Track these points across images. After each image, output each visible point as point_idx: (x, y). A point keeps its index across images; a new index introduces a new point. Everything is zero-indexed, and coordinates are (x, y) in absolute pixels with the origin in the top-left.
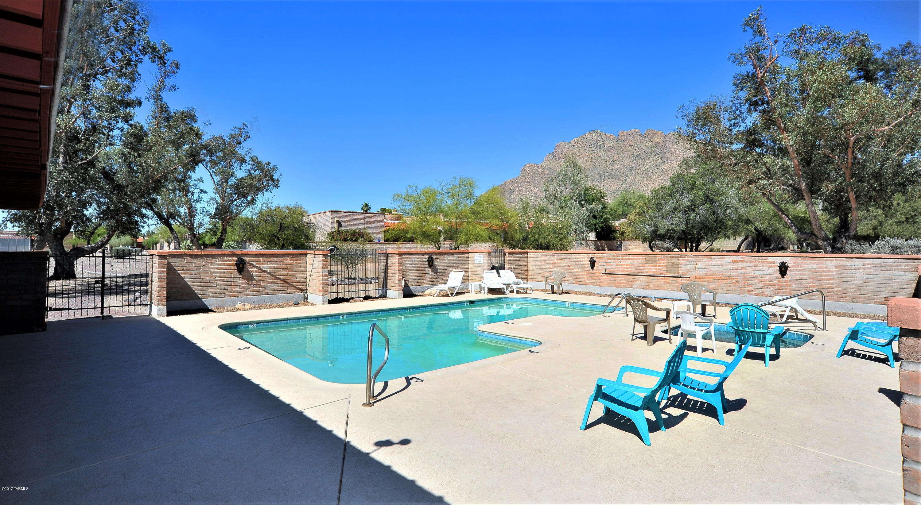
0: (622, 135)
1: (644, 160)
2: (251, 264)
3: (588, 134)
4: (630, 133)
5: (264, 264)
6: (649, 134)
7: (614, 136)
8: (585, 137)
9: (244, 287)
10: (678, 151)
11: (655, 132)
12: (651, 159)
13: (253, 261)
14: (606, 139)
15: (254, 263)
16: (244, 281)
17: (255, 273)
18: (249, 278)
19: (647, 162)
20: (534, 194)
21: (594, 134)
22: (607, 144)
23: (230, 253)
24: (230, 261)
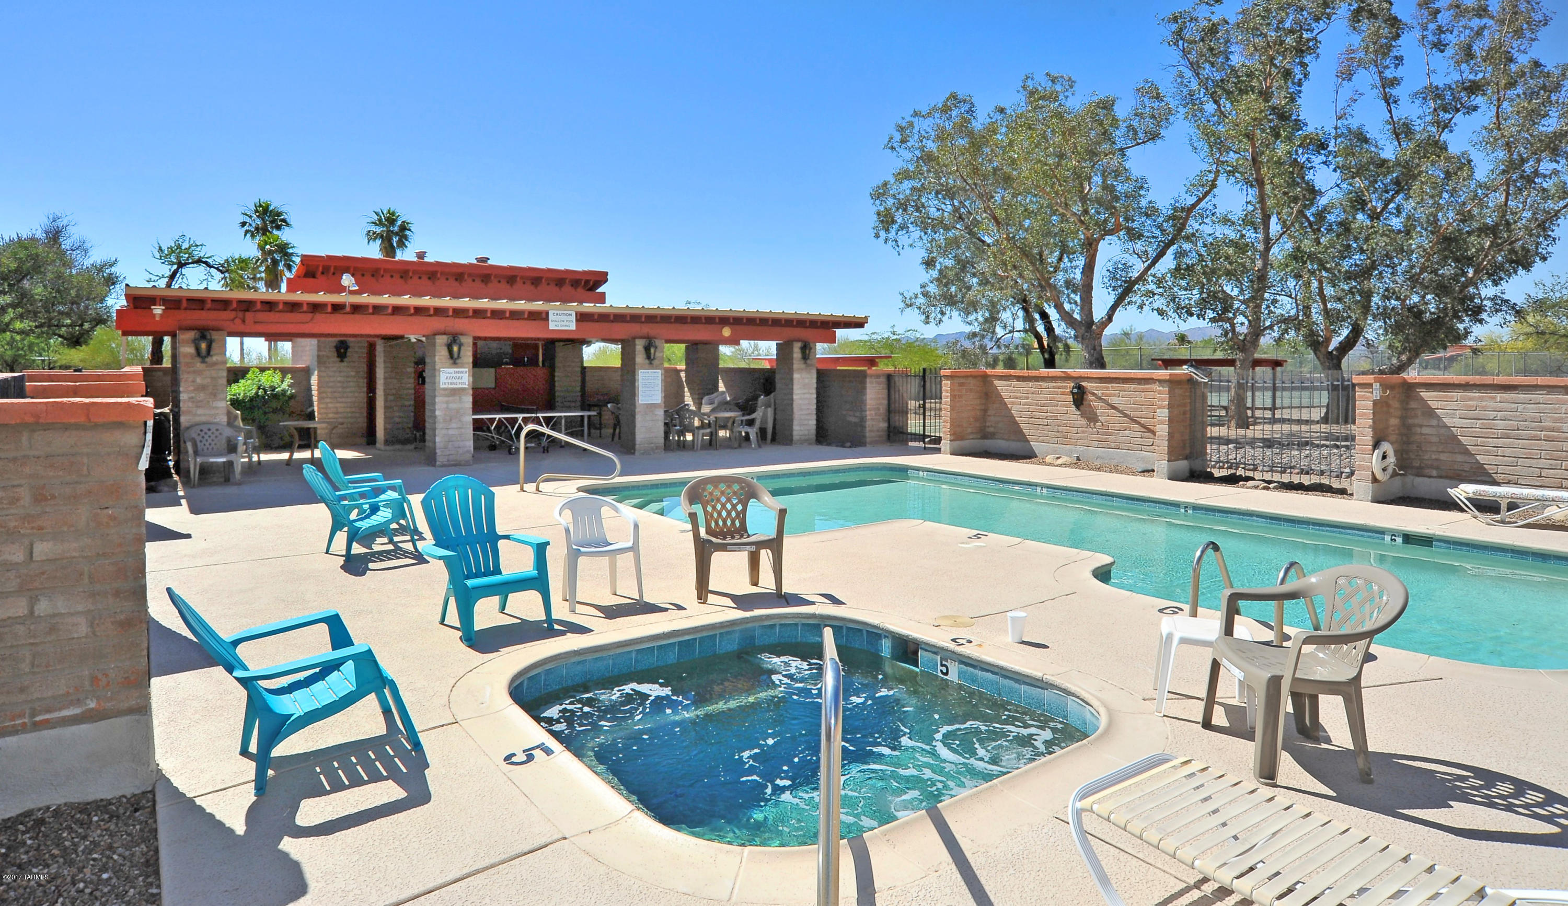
2: (1094, 394)
5: (1114, 395)
9: (1083, 432)
13: (1097, 388)
15: (1099, 393)
16: (1084, 422)
17: (1101, 410)
18: (1092, 418)
23: (1063, 375)
24: (1065, 387)
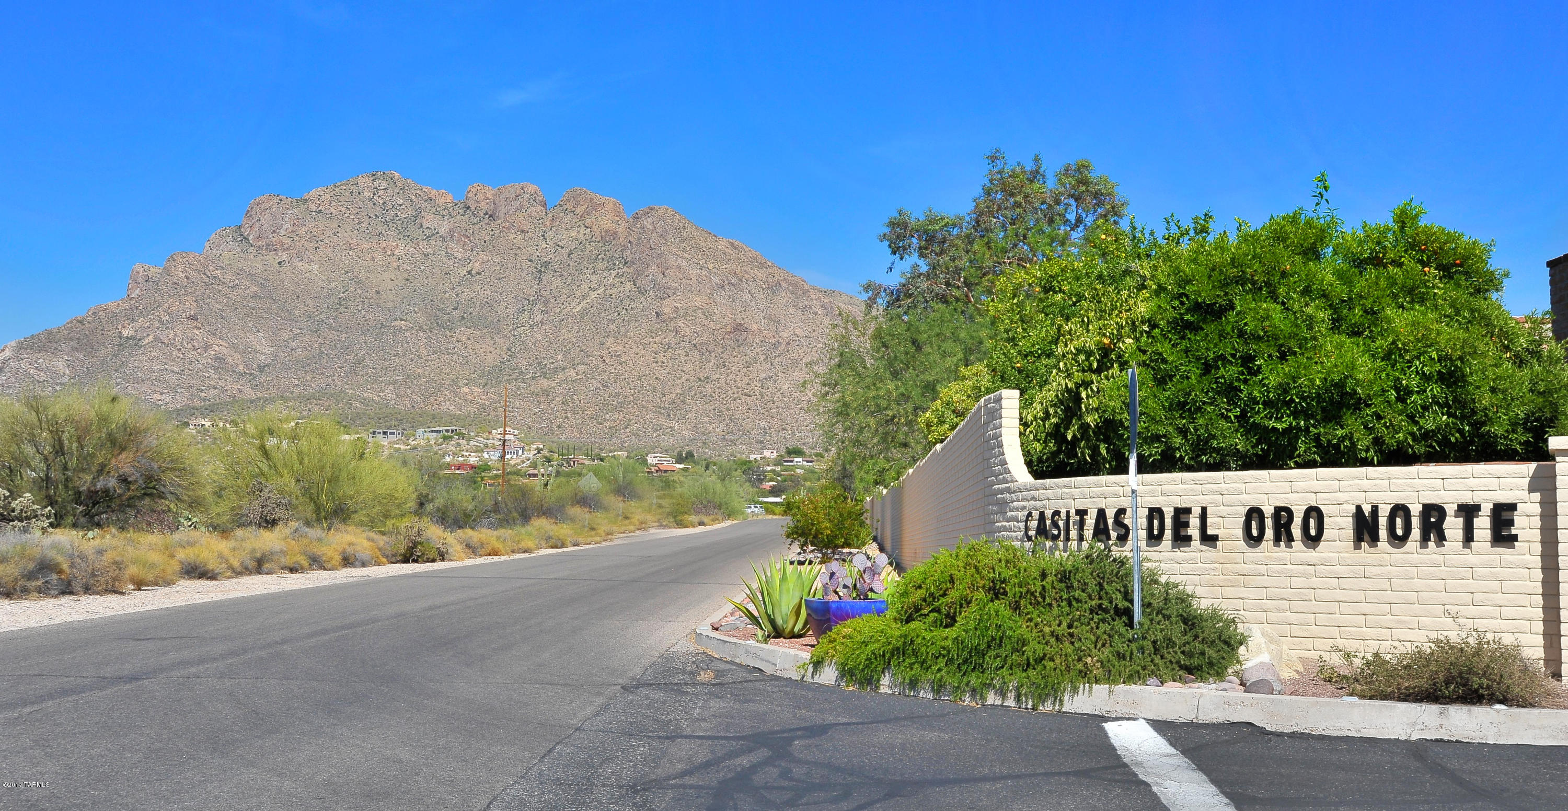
0: (480, 196)
1: (569, 281)
3: (364, 181)
4: (509, 192)
6: (578, 204)
7: (450, 198)
8: (353, 189)
10: (685, 263)
11: (598, 198)
12: (593, 278)
14: (424, 205)
19: (584, 287)
20: (217, 358)
21: (384, 185)
22: (429, 221)
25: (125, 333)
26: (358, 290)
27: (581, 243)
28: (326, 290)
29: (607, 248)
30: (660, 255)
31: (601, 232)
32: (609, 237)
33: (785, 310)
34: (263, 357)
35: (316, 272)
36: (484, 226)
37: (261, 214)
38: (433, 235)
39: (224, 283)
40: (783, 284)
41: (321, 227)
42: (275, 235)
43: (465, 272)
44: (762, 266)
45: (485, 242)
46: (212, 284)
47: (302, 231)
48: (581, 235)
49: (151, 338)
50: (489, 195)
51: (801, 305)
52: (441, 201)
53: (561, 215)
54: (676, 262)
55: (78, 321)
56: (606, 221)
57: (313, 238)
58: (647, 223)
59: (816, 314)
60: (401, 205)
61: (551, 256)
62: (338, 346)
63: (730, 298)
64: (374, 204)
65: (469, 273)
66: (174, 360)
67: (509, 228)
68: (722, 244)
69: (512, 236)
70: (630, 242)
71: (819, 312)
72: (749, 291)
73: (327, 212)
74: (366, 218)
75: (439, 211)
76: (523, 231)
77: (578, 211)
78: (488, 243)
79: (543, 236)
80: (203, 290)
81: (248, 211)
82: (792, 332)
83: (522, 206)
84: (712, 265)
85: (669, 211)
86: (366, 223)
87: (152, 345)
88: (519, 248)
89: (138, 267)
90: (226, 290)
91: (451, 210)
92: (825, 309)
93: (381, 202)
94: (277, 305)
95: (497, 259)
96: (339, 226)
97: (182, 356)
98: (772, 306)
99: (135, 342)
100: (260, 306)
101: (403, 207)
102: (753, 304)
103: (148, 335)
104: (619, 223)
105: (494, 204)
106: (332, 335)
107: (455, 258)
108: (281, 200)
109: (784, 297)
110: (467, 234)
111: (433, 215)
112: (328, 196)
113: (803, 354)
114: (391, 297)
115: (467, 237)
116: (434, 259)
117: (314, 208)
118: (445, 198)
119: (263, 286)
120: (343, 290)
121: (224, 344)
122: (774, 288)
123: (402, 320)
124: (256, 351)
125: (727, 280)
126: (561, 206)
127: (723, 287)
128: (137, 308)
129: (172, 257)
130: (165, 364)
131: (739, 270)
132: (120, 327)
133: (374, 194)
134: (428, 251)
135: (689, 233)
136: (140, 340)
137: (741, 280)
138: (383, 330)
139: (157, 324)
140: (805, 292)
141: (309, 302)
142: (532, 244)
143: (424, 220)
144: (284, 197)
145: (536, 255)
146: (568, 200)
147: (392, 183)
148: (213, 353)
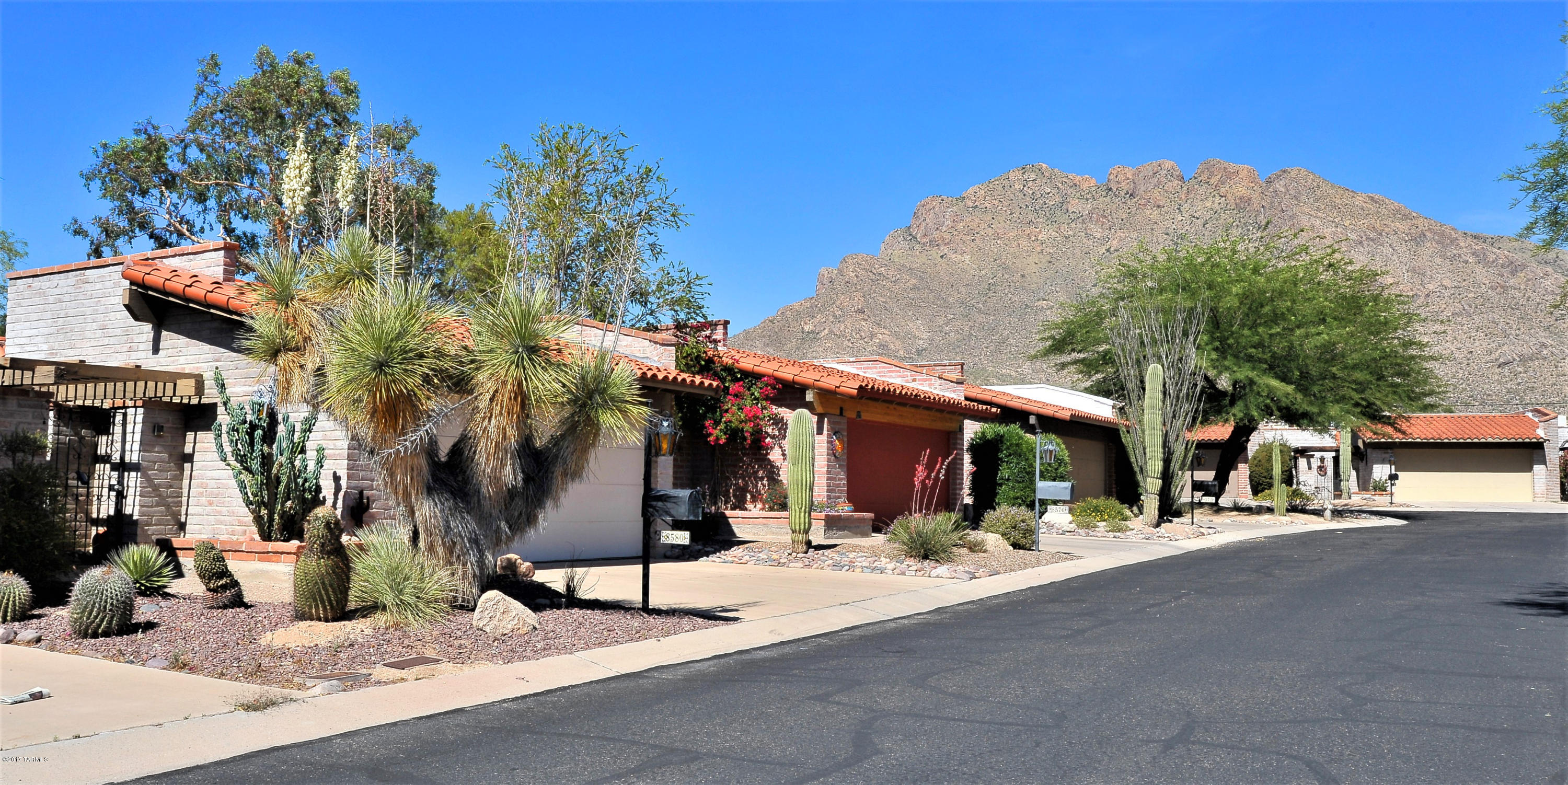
0: (1121, 177)
3: (1015, 175)
4: (1148, 170)
6: (1212, 174)
7: (1093, 182)
8: (1006, 183)
11: (1232, 166)
14: (1070, 191)
21: (1033, 176)
22: (1075, 205)
25: (807, 328)
26: (1005, 275)
27: (1216, 212)
28: (977, 278)
29: (1242, 215)
30: (1292, 217)
31: (1235, 200)
32: (1243, 204)
33: (1431, 261)
34: (922, 342)
35: (968, 262)
36: (1121, 205)
37: (926, 214)
38: (1078, 218)
39: (888, 278)
40: (1428, 234)
41: (977, 221)
42: (938, 232)
43: (1104, 250)
44: (1406, 217)
45: (1122, 220)
46: (878, 280)
47: (960, 226)
48: (1216, 204)
49: (826, 331)
50: (1129, 175)
51: (1449, 254)
52: (1085, 186)
53: (1196, 187)
54: (1309, 221)
55: (770, 321)
56: (1241, 190)
57: (971, 231)
58: (1279, 186)
59: (1466, 262)
60: (1049, 193)
61: (1186, 228)
62: (986, 328)
63: (1369, 253)
64: (1024, 195)
65: (1108, 250)
66: (845, 349)
67: (1145, 205)
68: (1359, 200)
69: (1148, 212)
70: (1263, 207)
71: (1470, 261)
72: (1390, 245)
73: (983, 206)
74: (1017, 208)
75: (1083, 196)
76: (1159, 207)
77: (1212, 181)
78: (1125, 221)
79: (1179, 209)
80: (869, 286)
81: (915, 213)
82: (1439, 283)
83: (1159, 182)
84: (1349, 221)
85: (1301, 172)
86: (1017, 213)
87: (827, 338)
88: (1156, 223)
89: (823, 270)
90: (889, 285)
91: (1094, 193)
92: (1477, 256)
93: (1031, 192)
94: (933, 294)
95: (1134, 235)
96: (993, 218)
97: (851, 345)
98: (1416, 258)
99: (813, 336)
100: (918, 296)
101: (1051, 195)
102: (1395, 257)
103: (824, 329)
104: (1255, 188)
105: (1134, 183)
106: (981, 318)
107: (1094, 238)
108: (943, 200)
109: (1429, 248)
110: (1105, 214)
111: (1077, 200)
112: (983, 192)
113: (1444, 306)
114: (1035, 279)
115: (1105, 217)
116: (1075, 241)
117: (971, 204)
118: (1089, 182)
119: (921, 278)
120: (992, 276)
121: (886, 332)
122: (1418, 239)
123: (1044, 300)
124: (915, 337)
125: (1365, 235)
126: (1196, 178)
127: (1361, 242)
128: (816, 306)
129: (844, 260)
130: (837, 353)
131: (1378, 225)
132: (802, 323)
133: (1024, 186)
134: (1069, 233)
135: (1324, 191)
136: (818, 333)
137: (1381, 234)
138: (1026, 310)
139: (831, 319)
140: (1453, 241)
141: (963, 289)
142: (1168, 217)
143: (1070, 206)
144: (944, 197)
145: (1172, 228)
146: (1203, 172)
147: (1040, 174)
148: (878, 341)
